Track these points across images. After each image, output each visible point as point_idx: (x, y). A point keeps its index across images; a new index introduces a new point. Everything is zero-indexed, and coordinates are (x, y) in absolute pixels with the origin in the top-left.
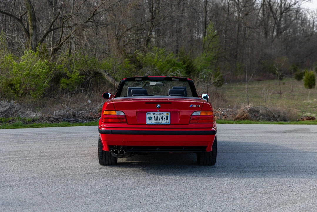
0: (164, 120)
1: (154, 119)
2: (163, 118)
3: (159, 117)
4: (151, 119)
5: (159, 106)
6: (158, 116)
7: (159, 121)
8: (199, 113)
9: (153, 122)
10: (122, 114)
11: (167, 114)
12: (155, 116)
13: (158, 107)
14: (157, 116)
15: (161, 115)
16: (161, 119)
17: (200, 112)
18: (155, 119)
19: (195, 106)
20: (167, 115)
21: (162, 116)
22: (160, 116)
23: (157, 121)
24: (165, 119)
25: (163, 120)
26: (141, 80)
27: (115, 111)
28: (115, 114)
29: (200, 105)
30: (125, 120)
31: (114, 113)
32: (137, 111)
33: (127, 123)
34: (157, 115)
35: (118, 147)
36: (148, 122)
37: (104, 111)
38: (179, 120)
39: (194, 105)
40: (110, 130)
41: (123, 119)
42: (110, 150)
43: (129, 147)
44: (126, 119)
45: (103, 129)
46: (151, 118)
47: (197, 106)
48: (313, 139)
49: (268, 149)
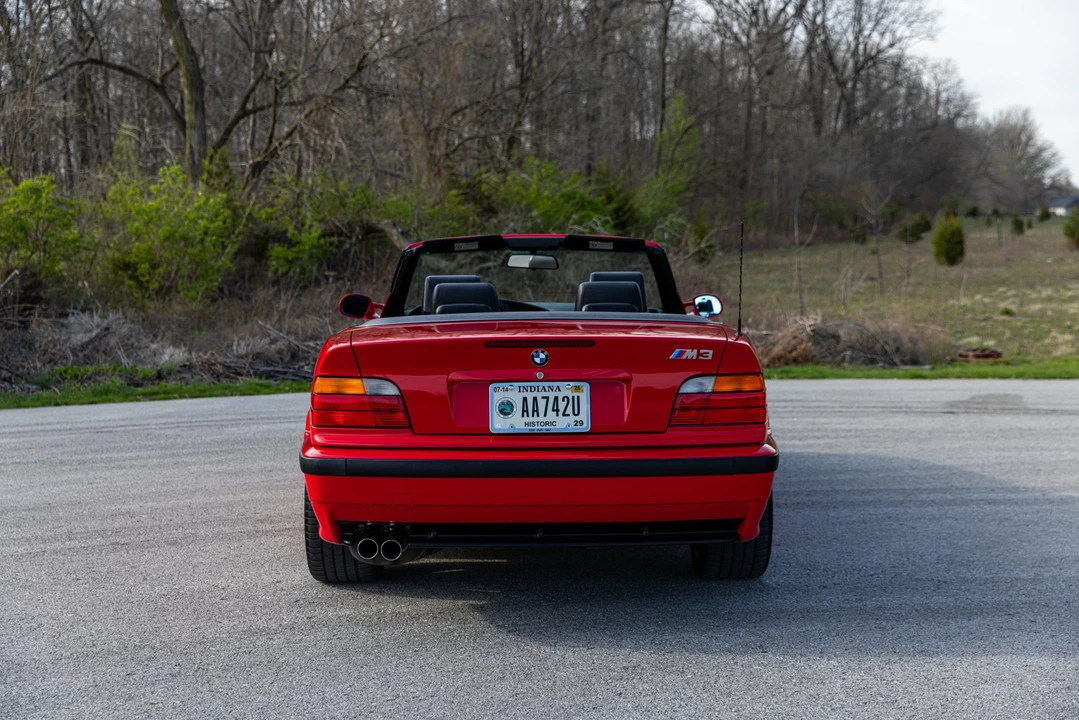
0: (564, 415)
1: (523, 411)
2: (562, 405)
3: (542, 404)
4: (508, 410)
5: (542, 356)
6: (540, 400)
7: (541, 418)
8: (708, 384)
9: (516, 423)
10: (390, 390)
11: (577, 389)
12: (525, 399)
13: (537, 360)
14: (535, 399)
15: (552, 395)
16: (553, 410)
17: (713, 379)
18: (525, 411)
19: (690, 354)
20: (576, 395)
21: (556, 398)
22: (547, 398)
23: (536, 419)
24: (569, 410)
25: (561, 413)
26: (477, 247)
27: (361, 377)
28: (360, 391)
29: (711, 352)
30: (401, 416)
31: (355, 386)
32: (454, 376)
33: (411, 427)
34: (535, 394)
35: (377, 530)
36: (498, 424)
37: (316, 378)
38: (627, 411)
39: (689, 351)
40: (338, 458)
41: (393, 410)
42: (342, 539)
43: (421, 529)
44: (406, 411)
45: (312, 452)
46: (511, 405)
47: (699, 354)
48: (1058, 437)
49: (927, 485)
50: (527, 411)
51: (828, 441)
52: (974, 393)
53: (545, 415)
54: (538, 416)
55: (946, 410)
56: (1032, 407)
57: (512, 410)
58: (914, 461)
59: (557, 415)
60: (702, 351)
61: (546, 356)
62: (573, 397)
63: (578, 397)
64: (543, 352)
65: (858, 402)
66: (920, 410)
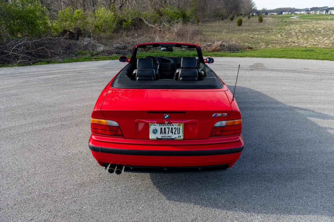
0: (175, 134)
2: (174, 131)
3: (167, 130)
4: (156, 132)
5: (167, 116)
6: (166, 129)
8: (224, 123)
9: (158, 136)
10: (115, 124)
11: (179, 125)
12: (161, 128)
13: (166, 117)
14: (165, 128)
16: (171, 132)
17: (226, 121)
18: (161, 132)
20: (179, 127)
21: (172, 128)
22: (169, 128)
23: (165, 135)
24: (176, 132)
25: (173, 133)
26: (152, 47)
27: (105, 119)
28: (105, 124)
29: (226, 114)
31: (103, 122)
33: (123, 136)
36: (152, 136)
40: (99, 147)
41: (117, 131)
44: (121, 131)
46: (157, 130)
48: (278, 80)
49: (256, 100)
50: (162, 132)
51: (229, 80)
52: (254, 63)
53: (168, 134)
54: (166, 134)
55: (250, 69)
56: (268, 68)
57: (157, 132)
58: (249, 89)
59: (172, 134)
60: (223, 114)
61: (169, 116)
62: (178, 128)
63: (180, 128)
64: (168, 115)
65: (231, 65)
66: (245, 69)
